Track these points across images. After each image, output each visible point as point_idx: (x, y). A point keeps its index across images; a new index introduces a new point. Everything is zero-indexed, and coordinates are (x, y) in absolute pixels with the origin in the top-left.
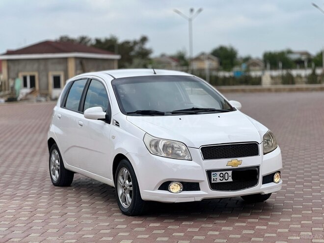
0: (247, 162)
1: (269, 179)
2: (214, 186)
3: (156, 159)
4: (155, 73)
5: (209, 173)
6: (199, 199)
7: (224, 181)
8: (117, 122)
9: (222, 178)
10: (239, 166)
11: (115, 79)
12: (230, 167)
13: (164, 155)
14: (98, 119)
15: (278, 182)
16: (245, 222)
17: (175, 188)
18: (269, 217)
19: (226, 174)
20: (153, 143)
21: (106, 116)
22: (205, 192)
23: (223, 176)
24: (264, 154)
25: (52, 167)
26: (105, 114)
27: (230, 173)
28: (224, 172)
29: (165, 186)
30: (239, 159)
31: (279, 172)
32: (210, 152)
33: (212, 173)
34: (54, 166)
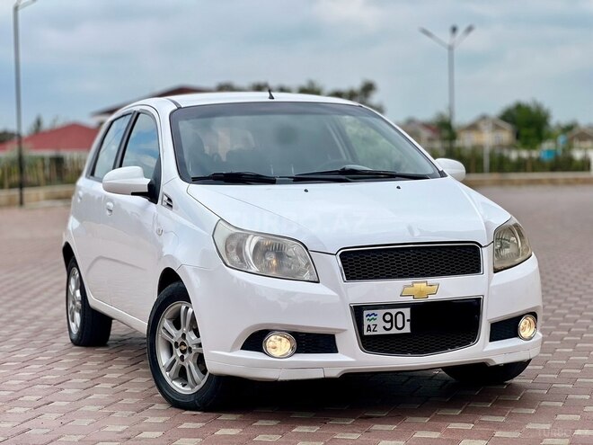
0: (450, 288)
1: (506, 329)
2: (371, 343)
3: (238, 280)
4: (272, 97)
5: (358, 312)
6: (334, 373)
7: (394, 331)
8: (169, 200)
9: (388, 326)
10: (432, 298)
11: (179, 108)
12: (410, 299)
13: (254, 269)
14: (133, 194)
15: (530, 338)
16: (438, 430)
17: (279, 346)
18: (501, 419)
19: (400, 316)
20: (234, 243)
21: (149, 185)
22: (350, 357)
23: (391, 321)
24: (496, 271)
25: (71, 305)
26: (148, 181)
27: (407, 312)
28: (394, 312)
29: (255, 341)
30: (431, 280)
31: (534, 314)
32: (360, 263)
33: (366, 313)
34: (74, 303)
